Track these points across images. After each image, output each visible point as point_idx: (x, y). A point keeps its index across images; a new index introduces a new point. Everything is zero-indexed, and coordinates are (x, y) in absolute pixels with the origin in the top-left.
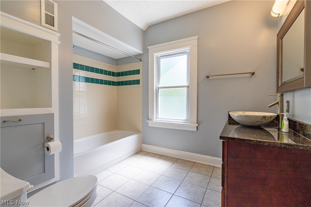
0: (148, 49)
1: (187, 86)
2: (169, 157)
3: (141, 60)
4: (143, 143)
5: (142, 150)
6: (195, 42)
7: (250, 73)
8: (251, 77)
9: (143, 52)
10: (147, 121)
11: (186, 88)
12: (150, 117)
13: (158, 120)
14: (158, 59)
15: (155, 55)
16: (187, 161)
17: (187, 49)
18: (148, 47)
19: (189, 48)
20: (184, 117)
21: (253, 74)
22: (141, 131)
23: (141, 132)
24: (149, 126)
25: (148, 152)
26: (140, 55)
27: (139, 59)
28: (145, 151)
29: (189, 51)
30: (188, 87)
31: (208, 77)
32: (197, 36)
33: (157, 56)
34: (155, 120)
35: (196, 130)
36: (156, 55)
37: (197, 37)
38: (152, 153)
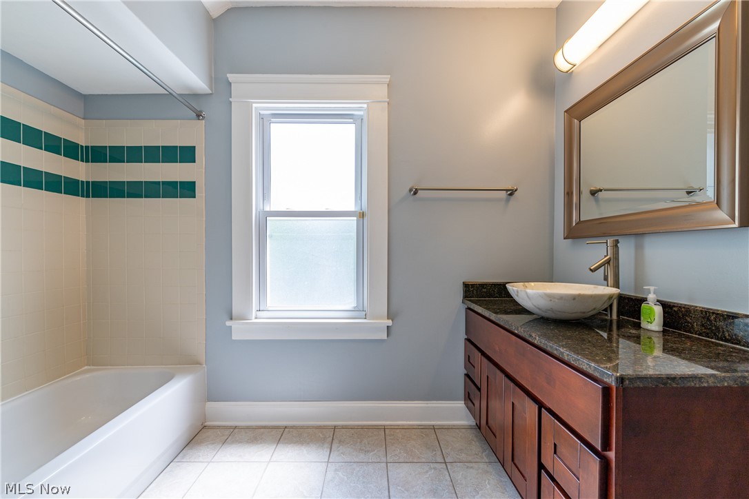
0: (230, 84)
1: (360, 213)
2: (308, 427)
3: (199, 116)
4: (211, 398)
5: (206, 424)
6: (382, 92)
7: (507, 190)
8: (508, 201)
9: (211, 90)
10: (228, 323)
11: (355, 218)
12: (235, 312)
13: (264, 318)
14: (264, 122)
15: (254, 105)
16: (363, 427)
17: (358, 107)
18: (231, 77)
19: (365, 106)
20: (347, 301)
21: (511, 193)
22: (203, 359)
23: (200, 364)
24: (233, 338)
25: (230, 427)
26: (197, 96)
27: (193, 110)
28: (219, 427)
29: (361, 113)
30: (362, 215)
31: (415, 193)
32: (389, 76)
33: (262, 112)
34: (256, 318)
35: (384, 336)
36: (260, 107)
37: (386, 78)
38: (248, 428)
